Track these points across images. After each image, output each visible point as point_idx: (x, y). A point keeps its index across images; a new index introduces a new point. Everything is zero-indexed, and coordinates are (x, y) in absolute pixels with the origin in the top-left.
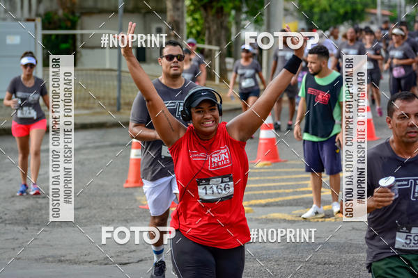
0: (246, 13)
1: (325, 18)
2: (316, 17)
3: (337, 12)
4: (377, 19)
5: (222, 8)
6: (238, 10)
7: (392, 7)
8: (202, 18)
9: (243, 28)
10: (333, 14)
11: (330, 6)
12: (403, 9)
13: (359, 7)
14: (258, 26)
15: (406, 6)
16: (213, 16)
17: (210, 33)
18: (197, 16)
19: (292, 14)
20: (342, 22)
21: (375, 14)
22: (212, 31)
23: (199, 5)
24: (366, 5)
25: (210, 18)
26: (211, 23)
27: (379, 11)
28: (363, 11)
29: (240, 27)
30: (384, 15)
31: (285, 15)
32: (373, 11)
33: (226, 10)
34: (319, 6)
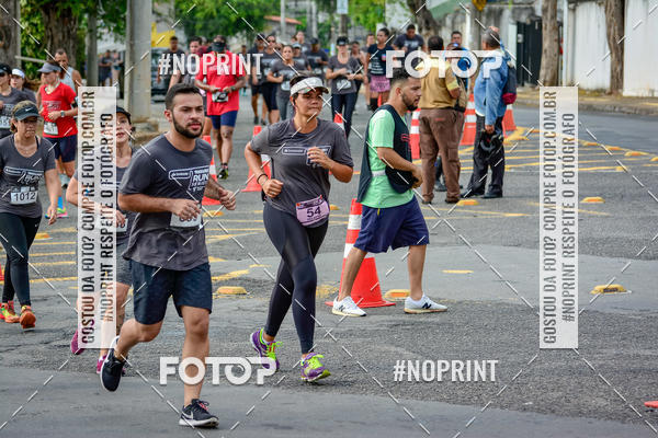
0: (103, 17)
1: (211, 27)
2: (199, 25)
3: (227, 18)
4: (280, 29)
5: (69, 10)
6: (93, 13)
7: (300, 14)
8: (42, 23)
9: (100, 38)
10: (222, 21)
11: (218, 11)
12: (314, 16)
13: (257, 12)
14: (120, 36)
15: (317, 13)
16: (58, 21)
17: (52, 43)
18: (36, 20)
19: (166, 21)
20: (234, 33)
21: (278, 22)
22: (56, 40)
23: (38, 6)
24: (265, 11)
25: (53, 23)
26: (54, 31)
27: (282, 19)
28: (261, 17)
29: (95, 36)
30: (288, 24)
31: (158, 22)
32: (274, 18)
33: (76, 13)
34: (203, 10)
